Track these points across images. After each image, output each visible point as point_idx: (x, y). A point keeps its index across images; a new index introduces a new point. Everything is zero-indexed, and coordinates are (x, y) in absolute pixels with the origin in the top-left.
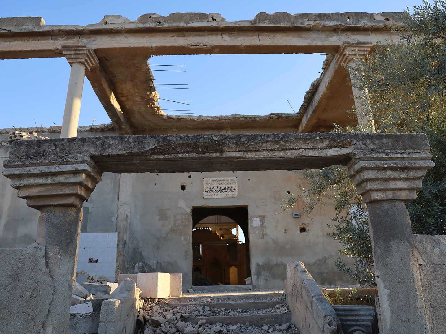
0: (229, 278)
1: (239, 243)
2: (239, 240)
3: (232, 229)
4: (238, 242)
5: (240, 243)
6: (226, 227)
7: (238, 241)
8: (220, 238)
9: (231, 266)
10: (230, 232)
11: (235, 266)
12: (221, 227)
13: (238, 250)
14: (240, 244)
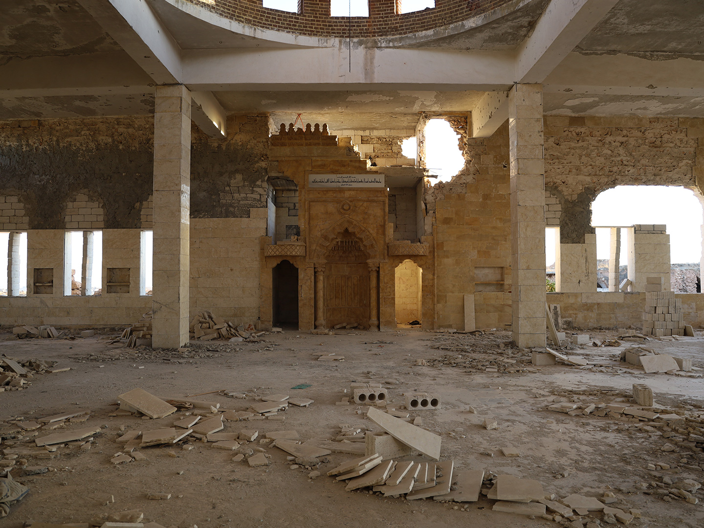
0: (394, 299)
1: (428, 182)
2: (430, 174)
3: (401, 141)
4: (426, 179)
5: (433, 182)
6: (381, 133)
7: (425, 174)
8: (365, 163)
9: (401, 258)
10: (395, 149)
11: (414, 257)
12: (367, 133)
13: (426, 204)
14: (433, 185)
